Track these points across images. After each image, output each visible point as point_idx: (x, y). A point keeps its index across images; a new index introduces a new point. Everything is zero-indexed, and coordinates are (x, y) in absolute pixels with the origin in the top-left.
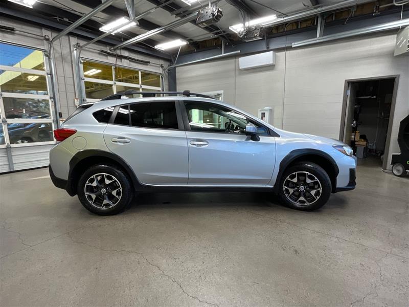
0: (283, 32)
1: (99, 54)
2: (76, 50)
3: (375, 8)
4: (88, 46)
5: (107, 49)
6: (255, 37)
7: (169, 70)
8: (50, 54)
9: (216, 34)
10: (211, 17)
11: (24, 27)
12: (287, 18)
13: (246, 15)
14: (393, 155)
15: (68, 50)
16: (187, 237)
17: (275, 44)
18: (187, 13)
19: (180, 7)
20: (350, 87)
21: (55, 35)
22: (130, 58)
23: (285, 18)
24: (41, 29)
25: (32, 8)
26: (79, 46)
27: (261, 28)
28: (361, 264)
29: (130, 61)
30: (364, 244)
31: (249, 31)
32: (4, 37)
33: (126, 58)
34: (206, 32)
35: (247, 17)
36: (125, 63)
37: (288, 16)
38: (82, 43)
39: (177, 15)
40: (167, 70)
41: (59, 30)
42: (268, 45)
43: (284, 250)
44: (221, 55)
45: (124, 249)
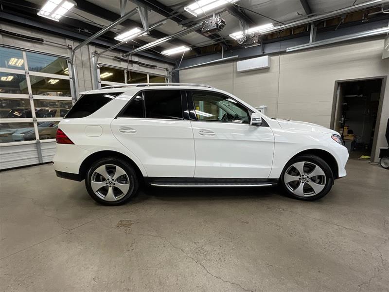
0: (277, 38)
1: (113, 59)
2: (94, 57)
3: (364, 15)
4: (104, 53)
5: (120, 55)
6: (254, 44)
7: (173, 73)
8: (72, 61)
9: (217, 41)
10: (215, 27)
11: (51, 38)
12: (283, 26)
13: (246, 24)
14: (381, 149)
15: (88, 57)
16: (202, 223)
17: (270, 49)
18: (193, 23)
19: (187, 18)
20: (339, 88)
21: (77, 44)
22: (139, 63)
23: (281, 27)
24: (65, 39)
25: (58, 21)
26: (96, 54)
27: (259, 35)
28: (363, 250)
29: (140, 65)
30: (364, 232)
31: (248, 39)
32: (34, 47)
33: (136, 63)
34: (208, 39)
35: (246, 26)
36: (135, 68)
37: (284, 24)
38: (99, 51)
39: (184, 25)
40: (171, 73)
41: (81, 41)
42: (263, 49)
43: (291, 236)
44: (221, 60)
45: (150, 233)
